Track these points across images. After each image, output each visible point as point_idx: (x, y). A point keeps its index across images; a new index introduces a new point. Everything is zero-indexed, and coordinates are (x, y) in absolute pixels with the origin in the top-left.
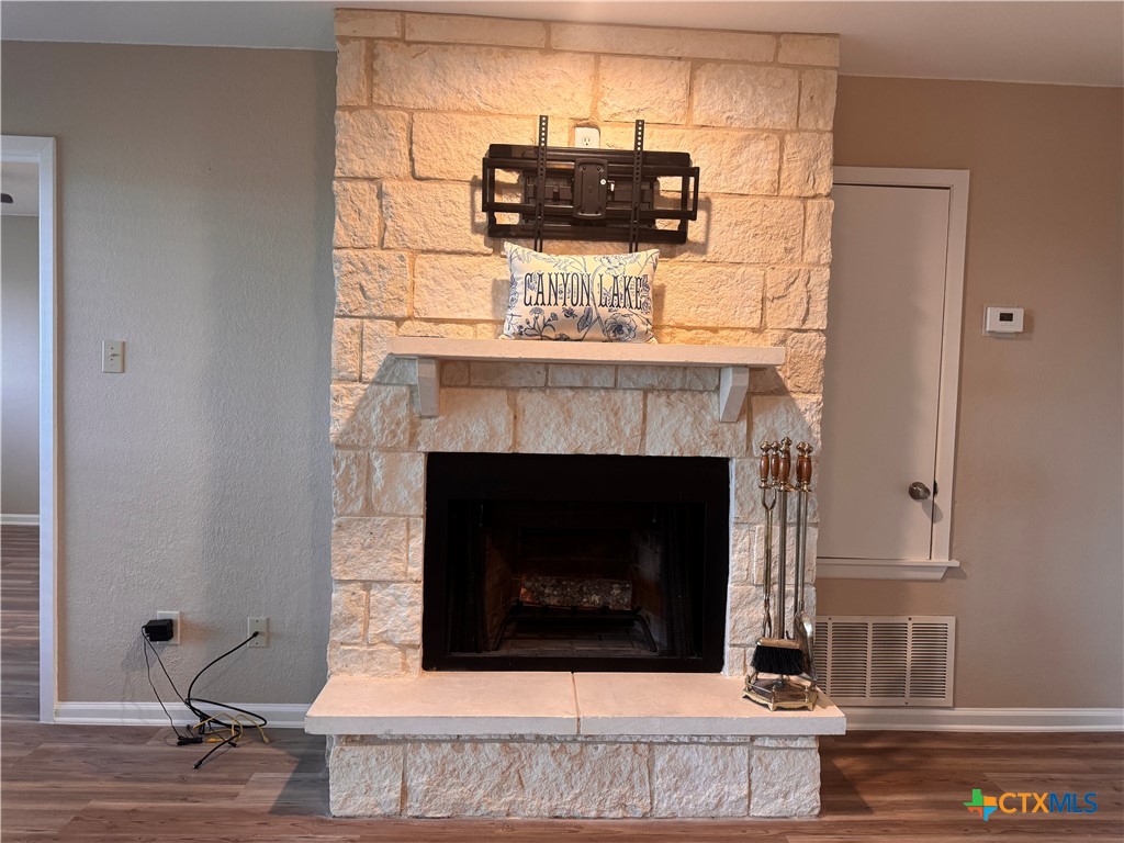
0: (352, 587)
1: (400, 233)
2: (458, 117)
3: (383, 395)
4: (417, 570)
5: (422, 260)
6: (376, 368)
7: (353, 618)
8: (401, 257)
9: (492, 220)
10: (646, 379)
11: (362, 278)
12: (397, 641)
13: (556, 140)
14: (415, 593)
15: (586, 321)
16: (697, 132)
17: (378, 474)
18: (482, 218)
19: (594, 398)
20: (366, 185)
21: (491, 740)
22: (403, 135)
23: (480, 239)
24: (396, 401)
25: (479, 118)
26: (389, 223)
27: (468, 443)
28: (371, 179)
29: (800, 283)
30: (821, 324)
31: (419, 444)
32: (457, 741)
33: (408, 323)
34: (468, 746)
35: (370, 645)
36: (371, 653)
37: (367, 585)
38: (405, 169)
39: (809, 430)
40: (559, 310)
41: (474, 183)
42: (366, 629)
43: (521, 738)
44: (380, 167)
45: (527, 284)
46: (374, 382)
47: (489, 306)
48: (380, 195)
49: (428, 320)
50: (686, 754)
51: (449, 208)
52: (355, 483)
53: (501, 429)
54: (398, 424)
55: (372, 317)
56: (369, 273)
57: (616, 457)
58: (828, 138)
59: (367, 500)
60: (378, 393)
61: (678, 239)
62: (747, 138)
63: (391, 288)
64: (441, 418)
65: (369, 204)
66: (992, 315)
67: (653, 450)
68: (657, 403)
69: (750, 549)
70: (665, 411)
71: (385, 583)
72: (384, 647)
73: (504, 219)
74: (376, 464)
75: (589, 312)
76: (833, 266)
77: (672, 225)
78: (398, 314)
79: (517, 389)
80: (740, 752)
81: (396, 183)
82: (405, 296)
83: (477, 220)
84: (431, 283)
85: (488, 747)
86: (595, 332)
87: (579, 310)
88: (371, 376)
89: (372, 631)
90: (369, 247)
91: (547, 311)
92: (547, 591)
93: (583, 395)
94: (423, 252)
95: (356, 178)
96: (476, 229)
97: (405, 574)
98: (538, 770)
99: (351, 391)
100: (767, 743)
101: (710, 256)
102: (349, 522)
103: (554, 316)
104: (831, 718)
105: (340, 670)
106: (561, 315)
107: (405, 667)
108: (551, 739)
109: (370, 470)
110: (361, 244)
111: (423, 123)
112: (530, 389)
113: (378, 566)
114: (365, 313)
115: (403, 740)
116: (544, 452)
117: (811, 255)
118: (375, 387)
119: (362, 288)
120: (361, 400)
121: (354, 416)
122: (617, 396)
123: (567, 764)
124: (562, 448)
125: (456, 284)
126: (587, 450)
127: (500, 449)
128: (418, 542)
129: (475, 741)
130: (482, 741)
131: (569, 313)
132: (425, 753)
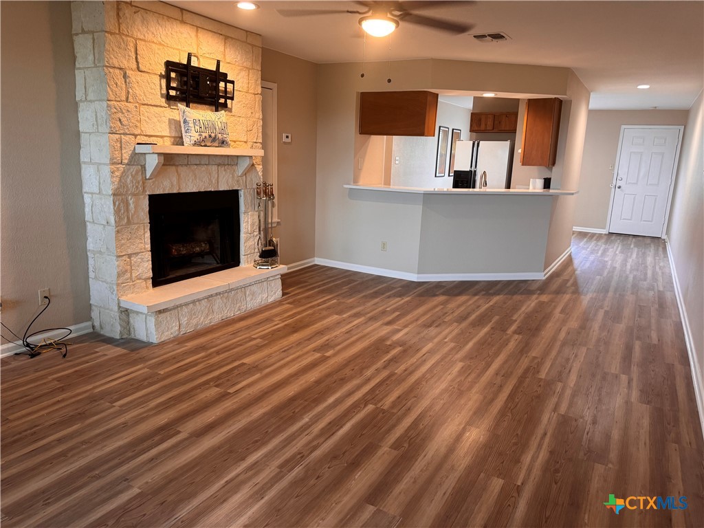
0: (124, 258)
1: (135, 96)
2: (154, 45)
3: (132, 170)
4: (148, 246)
5: (143, 108)
6: (128, 158)
7: (126, 271)
8: (136, 107)
9: (168, 93)
10: (218, 161)
11: (120, 115)
12: (144, 277)
13: (194, 63)
14: (148, 256)
15: (214, 140)
16: (228, 65)
17: (132, 206)
18: (164, 91)
19: (204, 168)
20: (117, 71)
21: (204, 299)
22: (133, 50)
23: (164, 100)
24: (137, 172)
25: (161, 47)
26: (130, 90)
27: (164, 190)
28: (121, 69)
29: (255, 125)
30: (260, 141)
31: (146, 191)
32: (194, 302)
33: (138, 136)
34: (197, 303)
35: (133, 282)
36: (134, 285)
37: (130, 256)
38: (134, 66)
39: (260, 178)
40: (207, 135)
41: (161, 76)
42: (131, 275)
43: (212, 296)
44: (124, 64)
45: (194, 123)
46: (128, 164)
47: (168, 130)
48: (125, 76)
49: (146, 136)
50: (254, 288)
51: (153, 86)
52: (122, 211)
53: (175, 183)
54: (139, 183)
55: (125, 134)
56: (123, 113)
57: (211, 191)
58: (260, 72)
59: (128, 218)
60: (129, 169)
61: (225, 106)
62: (241, 70)
63: (133, 121)
64: (154, 179)
65: (121, 81)
66: (284, 135)
67: (221, 189)
68: (222, 169)
69: (248, 222)
70: (224, 173)
71: (137, 254)
72: (138, 281)
73: (173, 93)
74: (131, 202)
75: (216, 136)
76: (263, 120)
77: (222, 101)
78: (136, 133)
79: (178, 165)
80: (265, 283)
81: (132, 72)
82: (138, 124)
83: (162, 92)
84: (147, 119)
85: (203, 301)
86: (216, 144)
87: (213, 135)
88: (126, 161)
89: (134, 275)
90: (121, 101)
91: (204, 135)
92: (182, 249)
93: (199, 167)
94: (143, 104)
95: (114, 67)
96: (162, 95)
97: (145, 249)
98: (217, 305)
99: (118, 168)
100: (271, 278)
101: (233, 114)
102: (122, 229)
103: (206, 137)
104: (282, 269)
105: (122, 295)
106: (208, 137)
107: (147, 288)
108: (220, 294)
109: (127, 205)
110: (119, 99)
111: (141, 45)
112: (182, 165)
113: (134, 247)
114: (122, 132)
115: (176, 307)
116: (189, 191)
117: (257, 116)
118: (128, 167)
119: (120, 120)
120: (123, 173)
121: (120, 180)
122: (210, 167)
123: (225, 301)
124: (195, 190)
125: (155, 120)
126: (202, 190)
127: (175, 191)
128: (148, 234)
129: (199, 300)
130: (201, 300)
131: (210, 136)
132: (185, 309)
